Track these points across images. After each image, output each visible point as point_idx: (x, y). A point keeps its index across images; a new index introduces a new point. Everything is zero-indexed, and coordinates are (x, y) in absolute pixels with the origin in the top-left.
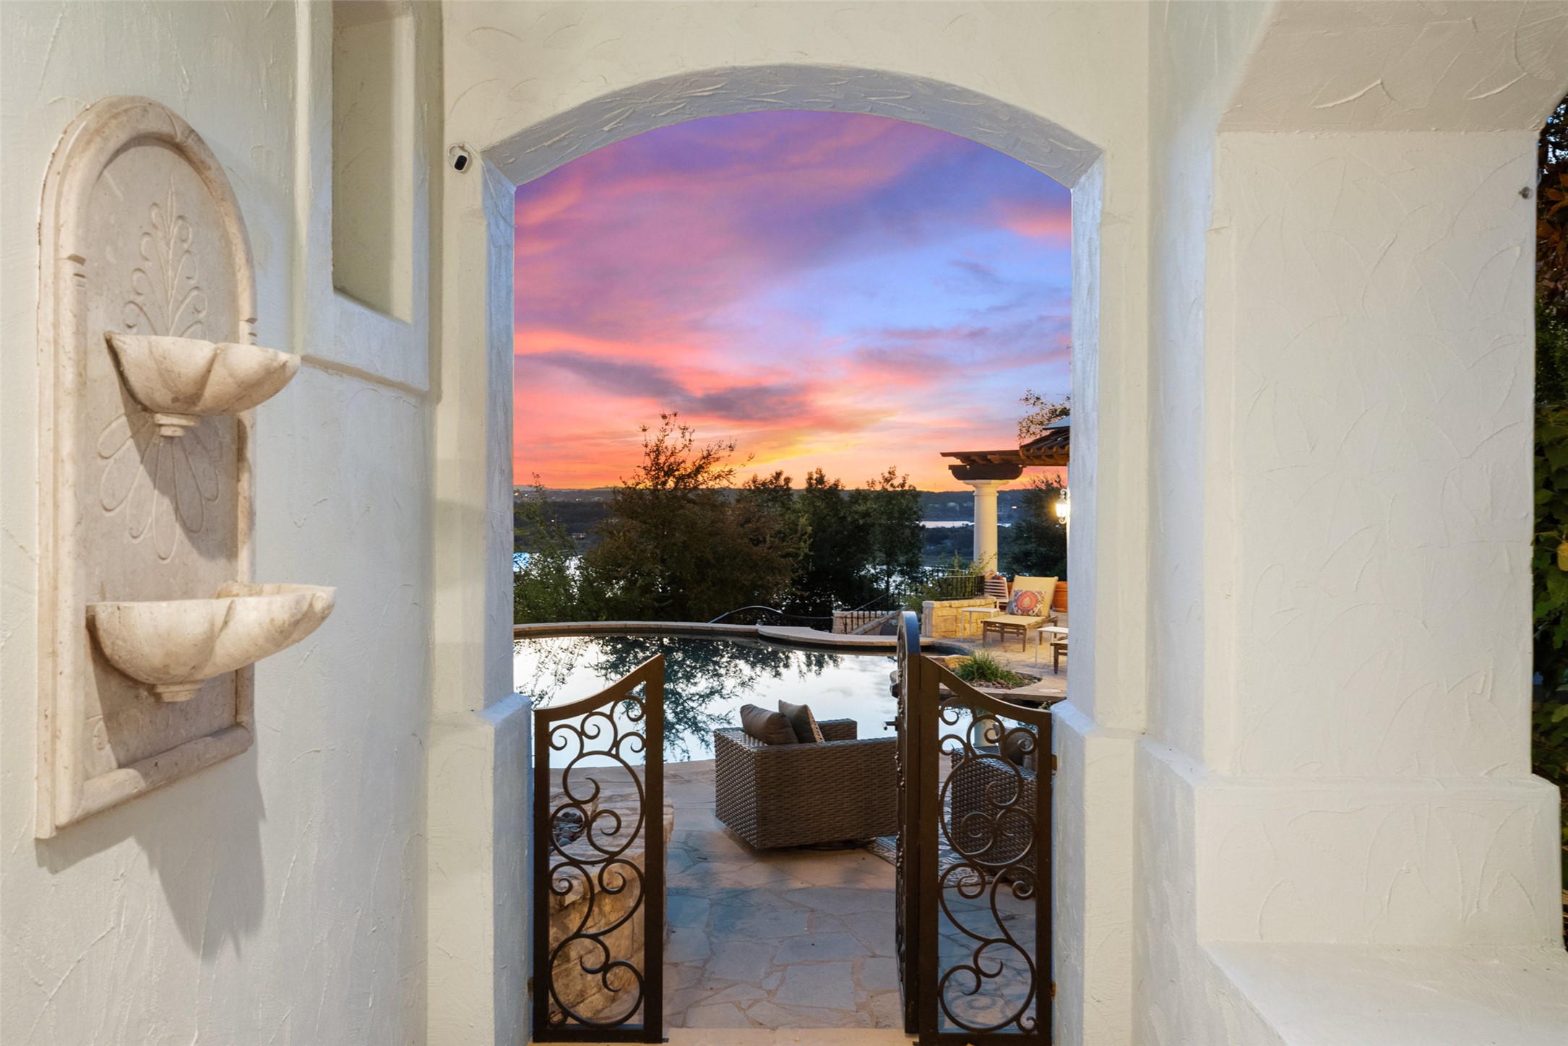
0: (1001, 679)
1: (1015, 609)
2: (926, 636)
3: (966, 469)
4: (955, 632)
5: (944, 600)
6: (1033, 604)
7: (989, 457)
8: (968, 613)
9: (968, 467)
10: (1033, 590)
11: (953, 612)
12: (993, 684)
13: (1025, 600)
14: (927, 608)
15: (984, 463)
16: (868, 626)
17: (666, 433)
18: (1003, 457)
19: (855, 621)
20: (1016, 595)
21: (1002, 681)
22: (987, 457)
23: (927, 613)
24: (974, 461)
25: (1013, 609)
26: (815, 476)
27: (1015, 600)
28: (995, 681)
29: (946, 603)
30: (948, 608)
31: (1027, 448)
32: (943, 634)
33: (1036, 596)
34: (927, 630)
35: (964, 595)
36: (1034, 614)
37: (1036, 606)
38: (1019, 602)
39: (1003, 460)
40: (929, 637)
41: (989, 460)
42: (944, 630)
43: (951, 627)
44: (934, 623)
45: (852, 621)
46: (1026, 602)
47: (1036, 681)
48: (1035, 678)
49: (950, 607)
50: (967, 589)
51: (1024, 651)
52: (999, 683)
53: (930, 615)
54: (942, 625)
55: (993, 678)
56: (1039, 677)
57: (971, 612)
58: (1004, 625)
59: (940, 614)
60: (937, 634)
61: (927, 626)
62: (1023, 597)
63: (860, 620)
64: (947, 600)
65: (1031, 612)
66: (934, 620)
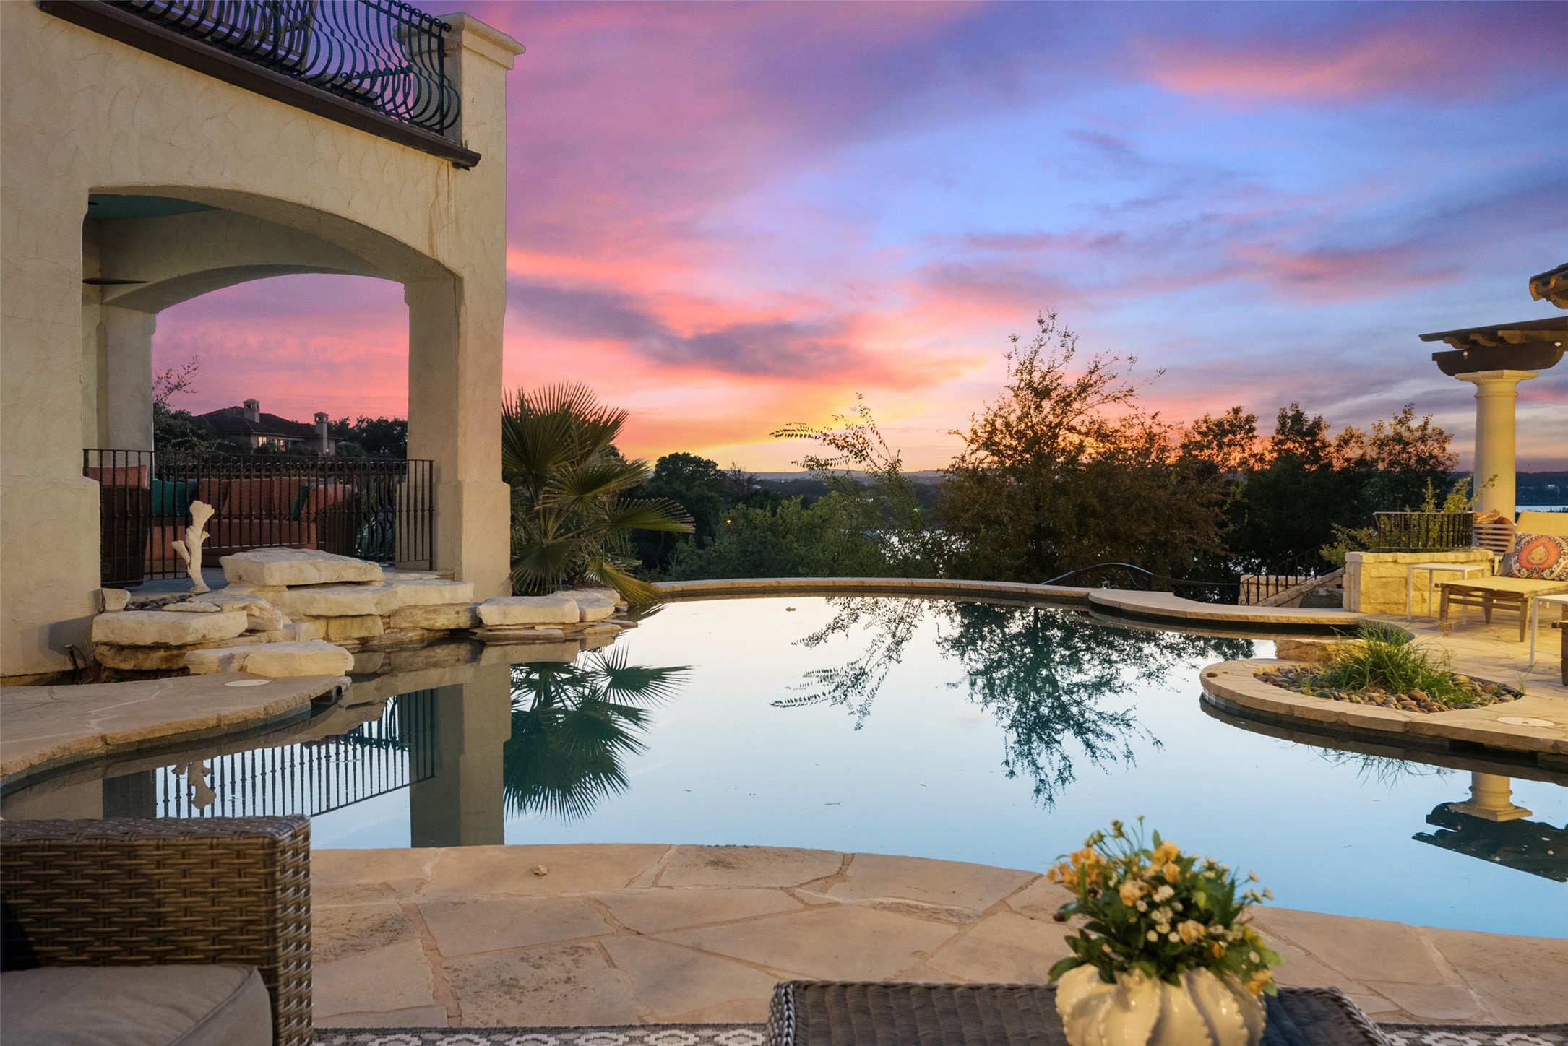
0: (1422, 690)
1: (1515, 568)
2: (1350, 611)
3: (1463, 356)
4: (1405, 605)
5: (1384, 551)
6: (1552, 559)
7: (1500, 333)
8: (1427, 574)
9: (1466, 353)
10: (1554, 535)
11: (1403, 570)
12: (1399, 700)
13: (1538, 550)
14: (1351, 563)
15: (1493, 344)
16: (1284, 594)
17: (1042, 343)
18: (1526, 332)
19: (1263, 589)
20: (1518, 543)
21: (1423, 695)
22: (1496, 333)
23: (1352, 573)
24: (1475, 343)
25: (1511, 568)
26: (1290, 413)
27: (1516, 551)
28: (1408, 692)
29: (1388, 557)
30: (1392, 565)
31: (1545, 280)
32: (1381, 607)
33: (1558, 545)
34: (1352, 602)
35: (1425, 545)
36: (1554, 575)
37: (1557, 562)
38: (1524, 554)
39: (1527, 337)
40: (1354, 611)
41: (1501, 339)
42: (1383, 601)
43: (1394, 597)
44: (1362, 588)
45: (1258, 588)
46: (1538, 554)
47: (1508, 697)
48: (1509, 692)
49: (1395, 562)
50: (1431, 533)
51: (1522, 640)
52: (1413, 698)
53: (1357, 576)
54: (1379, 592)
55: (1402, 686)
56: (1517, 688)
57: (1431, 571)
58: (1490, 593)
59: (1374, 573)
60: (1369, 607)
61: (1353, 595)
62: (1532, 546)
63: (1270, 587)
64: (1390, 551)
65: (1547, 572)
66: (1362, 583)
